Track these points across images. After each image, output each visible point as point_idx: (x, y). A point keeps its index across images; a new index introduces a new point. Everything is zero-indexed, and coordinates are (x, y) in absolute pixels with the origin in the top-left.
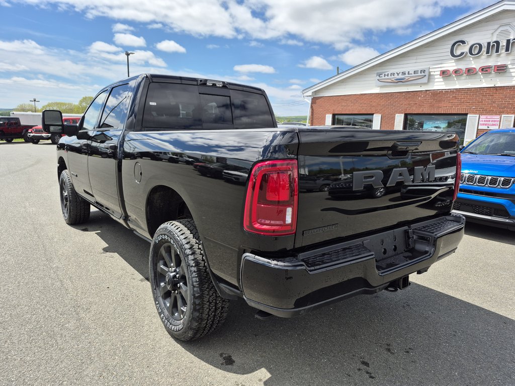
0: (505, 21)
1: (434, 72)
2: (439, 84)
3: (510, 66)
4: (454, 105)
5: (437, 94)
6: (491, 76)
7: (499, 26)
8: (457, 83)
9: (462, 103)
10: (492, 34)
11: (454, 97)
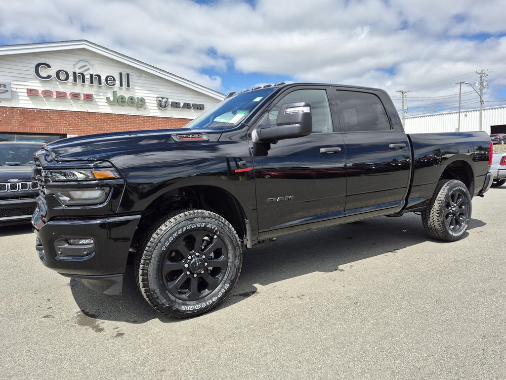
0: (84, 58)
1: (17, 89)
2: (25, 102)
3: (94, 96)
4: (50, 125)
5: (28, 112)
6: (80, 102)
7: (78, 60)
8: (47, 104)
9: (58, 123)
10: (74, 65)
11: (48, 117)
